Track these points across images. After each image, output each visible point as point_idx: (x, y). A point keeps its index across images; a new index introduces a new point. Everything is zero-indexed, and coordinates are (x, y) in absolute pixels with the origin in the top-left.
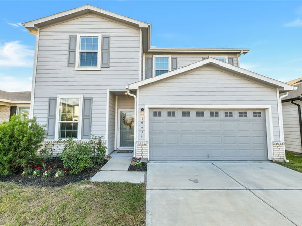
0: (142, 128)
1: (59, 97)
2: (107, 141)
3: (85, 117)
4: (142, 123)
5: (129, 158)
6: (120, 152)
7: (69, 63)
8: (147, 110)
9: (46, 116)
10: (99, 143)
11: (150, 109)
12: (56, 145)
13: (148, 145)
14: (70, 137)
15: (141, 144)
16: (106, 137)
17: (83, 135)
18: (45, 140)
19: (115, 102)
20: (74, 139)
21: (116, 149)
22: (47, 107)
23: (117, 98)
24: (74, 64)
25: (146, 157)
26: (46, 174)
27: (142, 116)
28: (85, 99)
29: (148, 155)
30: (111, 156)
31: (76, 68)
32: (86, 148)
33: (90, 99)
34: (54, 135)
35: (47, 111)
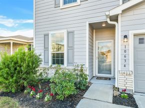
0: (125, 57)
1: (50, 33)
2: (88, 69)
3: (69, 48)
4: (125, 51)
5: (109, 86)
6: (99, 78)
7: (55, 4)
8: (131, 38)
9: (43, 48)
10: (82, 70)
11: (135, 35)
12: (50, 70)
13: (133, 75)
14: (59, 64)
15: (124, 73)
16: (87, 65)
17: (68, 63)
18: (41, 66)
19: (93, 35)
20: (62, 66)
21: (94, 75)
22: (43, 42)
23: (94, 31)
24: (59, 4)
25: (131, 88)
26: (38, 97)
27: (125, 44)
28: (68, 33)
29: (133, 86)
30: (92, 81)
31: (61, 8)
32: (69, 75)
33: (73, 32)
34: (48, 63)
35: (43, 45)
